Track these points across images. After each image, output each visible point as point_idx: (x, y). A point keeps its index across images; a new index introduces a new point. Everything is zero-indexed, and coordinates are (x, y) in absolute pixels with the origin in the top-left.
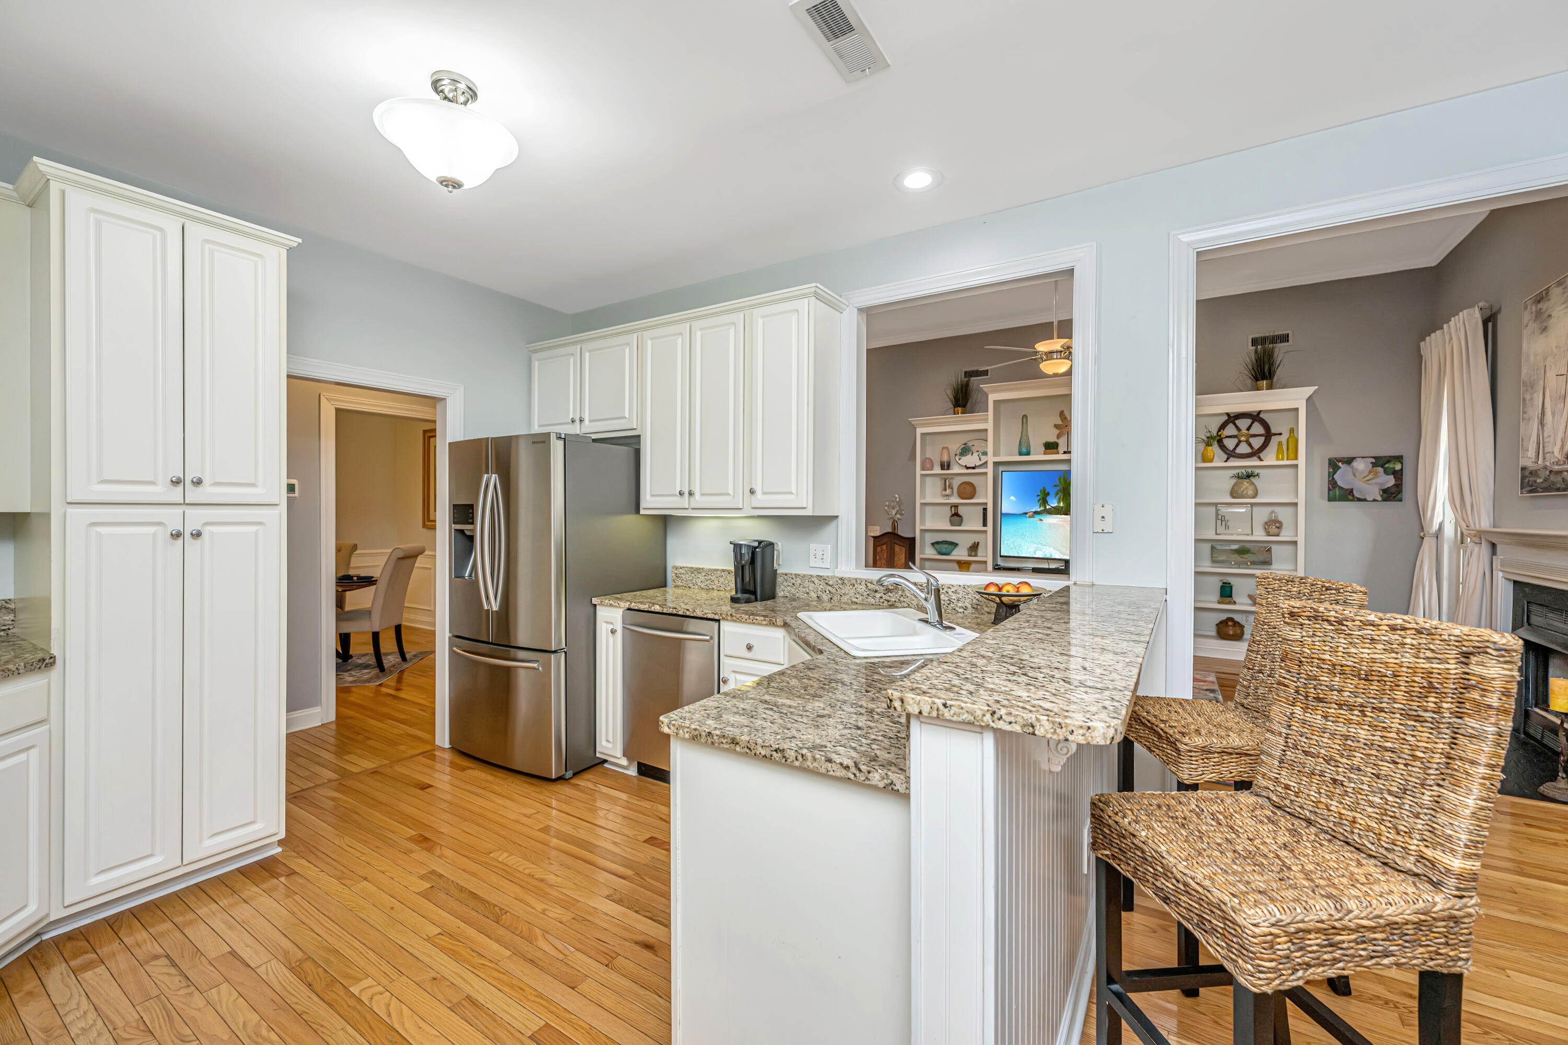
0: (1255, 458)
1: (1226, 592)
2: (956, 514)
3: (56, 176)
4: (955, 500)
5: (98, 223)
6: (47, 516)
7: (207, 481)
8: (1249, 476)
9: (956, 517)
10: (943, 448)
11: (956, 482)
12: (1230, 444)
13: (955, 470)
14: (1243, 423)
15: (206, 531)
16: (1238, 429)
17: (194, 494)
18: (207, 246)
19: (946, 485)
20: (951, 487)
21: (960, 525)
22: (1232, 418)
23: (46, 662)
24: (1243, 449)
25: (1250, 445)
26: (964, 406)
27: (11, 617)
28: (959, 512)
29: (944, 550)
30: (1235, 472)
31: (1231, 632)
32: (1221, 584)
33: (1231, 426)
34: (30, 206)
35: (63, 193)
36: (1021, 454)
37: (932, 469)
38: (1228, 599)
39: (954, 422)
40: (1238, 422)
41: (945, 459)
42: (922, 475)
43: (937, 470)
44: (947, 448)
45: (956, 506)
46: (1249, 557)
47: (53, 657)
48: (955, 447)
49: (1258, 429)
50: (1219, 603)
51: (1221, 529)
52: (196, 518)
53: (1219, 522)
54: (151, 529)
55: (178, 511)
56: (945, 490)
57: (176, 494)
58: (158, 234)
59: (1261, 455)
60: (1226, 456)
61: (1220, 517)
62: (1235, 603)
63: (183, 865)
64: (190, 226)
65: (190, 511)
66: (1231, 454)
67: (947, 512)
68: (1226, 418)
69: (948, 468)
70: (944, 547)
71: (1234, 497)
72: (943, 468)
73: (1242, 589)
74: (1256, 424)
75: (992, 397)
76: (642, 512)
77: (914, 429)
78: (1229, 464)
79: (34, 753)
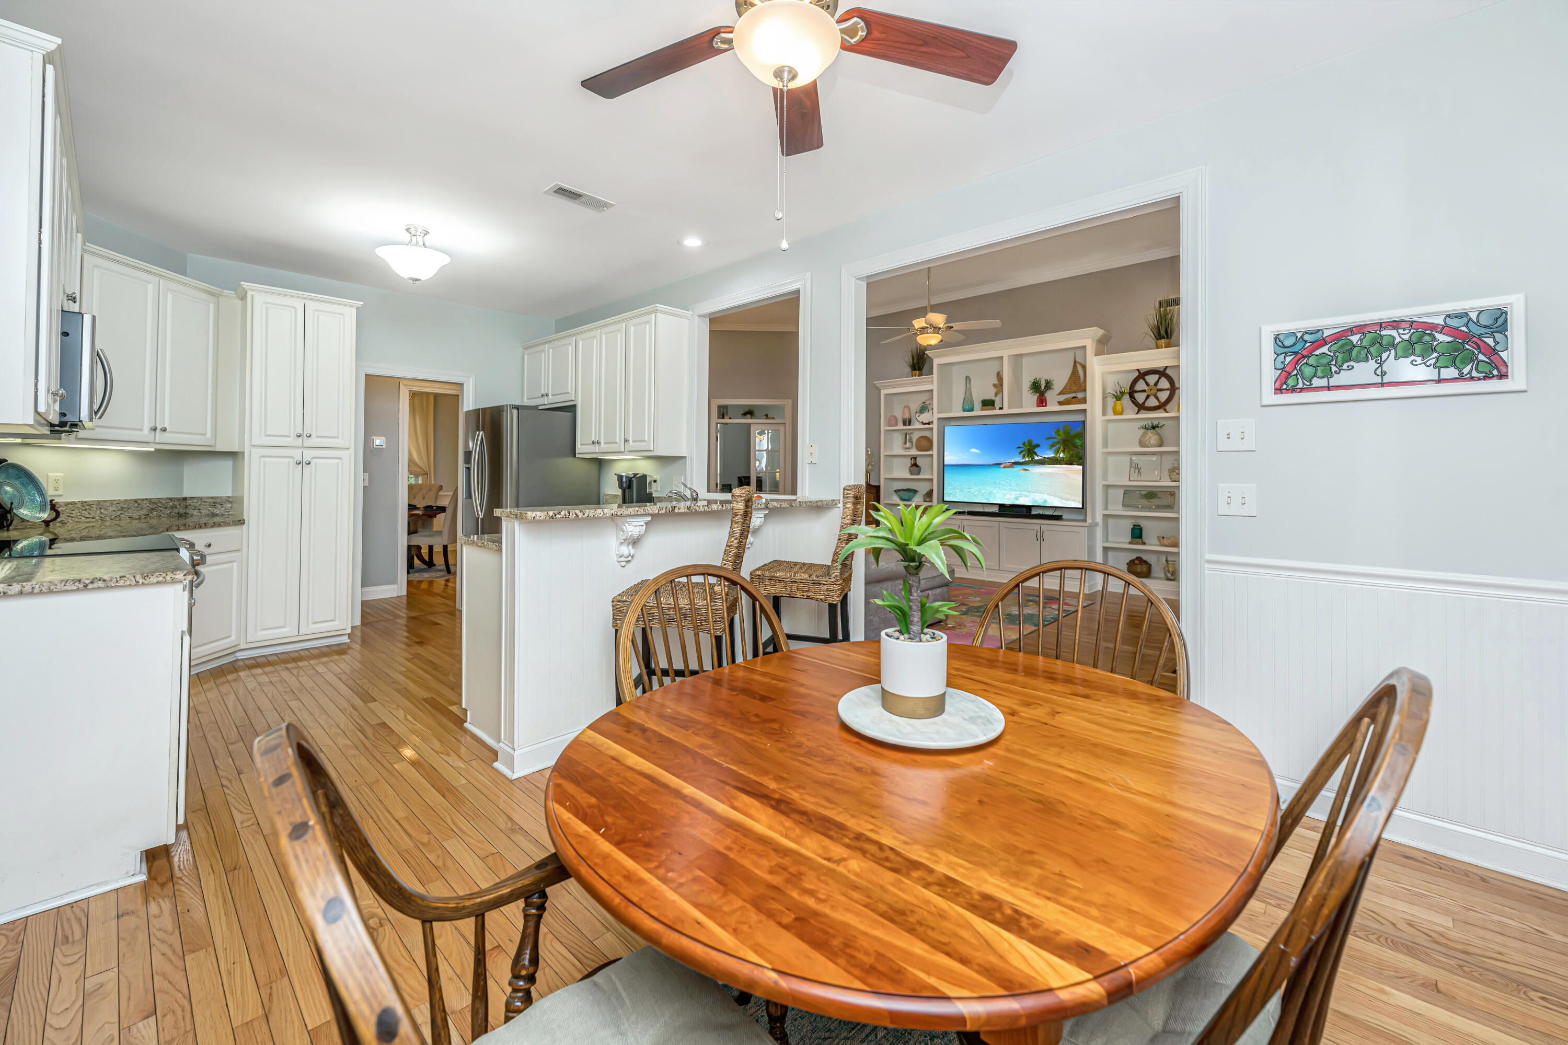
0: (1162, 410)
1: (1137, 533)
2: (915, 465)
3: (250, 289)
4: (914, 452)
5: (267, 309)
6: (243, 453)
7: (313, 436)
8: (1153, 427)
9: (915, 466)
10: (905, 407)
11: (915, 437)
12: (1140, 398)
13: (917, 426)
14: (1152, 379)
15: (313, 462)
16: (1147, 384)
17: (308, 442)
18: (316, 313)
19: (906, 437)
20: (911, 441)
21: (919, 474)
22: (1142, 375)
23: (241, 522)
24: (1152, 402)
25: (1157, 398)
26: (920, 369)
27: (230, 505)
28: (918, 463)
29: (906, 497)
30: (1143, 423)
31: (1139, 570)
32: (1132, 527)
33: (1141, 381)
34: (241, 300)
35: (253, 296)
36: (964, 410)
37: (896, 425)
38: (1139, 540)
39: (914, 383)
40: (1147, 378)
41: (907, 416)
42: (885, 430)
43: (900, 426)
44: (909, 407)
45: (914, 458)
46: (1156, 501)
47: (244, 520)
48: (915, 406)
49: (1164, 383)
50: (1130, 543)
51: (1134, 476)
52: (308, 455)
53: (1133, 470)
54: (287, 460)
55: (300, 451)
56: (905, 443)
57: (299, 442)
58: (293, 310)
59: (1167, 407)
60: (1136, 409)
61: (1133, 465)
62: (1144, 543)
63: (299, 635)
64: (309, 304)
65: (306, 452)
66: (1141, 407)
67: (908, 462)
68: (1137, 374)
69: (909, 424)
70: (907, 494)
71: (1142, 446)
72: (904, 424)
73: (1151, 531)
74: (1163, 379)
75: (936, 362)
76: (577, 456)
77: (879, 390)
78: (1139, 416)
79: (235, 564)
